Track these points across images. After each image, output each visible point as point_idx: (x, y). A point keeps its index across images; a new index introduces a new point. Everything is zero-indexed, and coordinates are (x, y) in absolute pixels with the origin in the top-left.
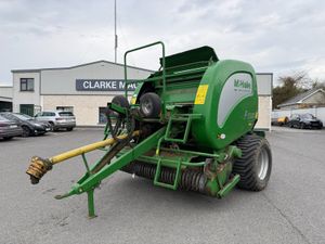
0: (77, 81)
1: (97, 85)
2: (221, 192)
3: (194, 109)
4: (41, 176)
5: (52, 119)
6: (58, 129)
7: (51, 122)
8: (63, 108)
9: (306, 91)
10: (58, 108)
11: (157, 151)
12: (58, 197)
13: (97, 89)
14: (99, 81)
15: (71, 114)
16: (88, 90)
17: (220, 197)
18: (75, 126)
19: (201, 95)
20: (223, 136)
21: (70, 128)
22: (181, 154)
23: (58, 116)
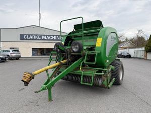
0: (20, 35)
1: (31, 37)
2: (109, 86)
3: (96, 49)
4: (29, 81)
5: (9, 54)
6: (11, 59)
7: (8, 55)
8: (13, 48)
9: (124, 42)
10: (10, 48)
11: (80, 69)
12: (36, 92)
13: (31, 39)
14: (32, 35)
15: (18, 51)
16: (26, 39)
17: (109, 88)
18: (20, 57)
19: (99, 42)
20: (108, 61)
21: (17, 58)
22: (90, 69)
23: (11, 52)
